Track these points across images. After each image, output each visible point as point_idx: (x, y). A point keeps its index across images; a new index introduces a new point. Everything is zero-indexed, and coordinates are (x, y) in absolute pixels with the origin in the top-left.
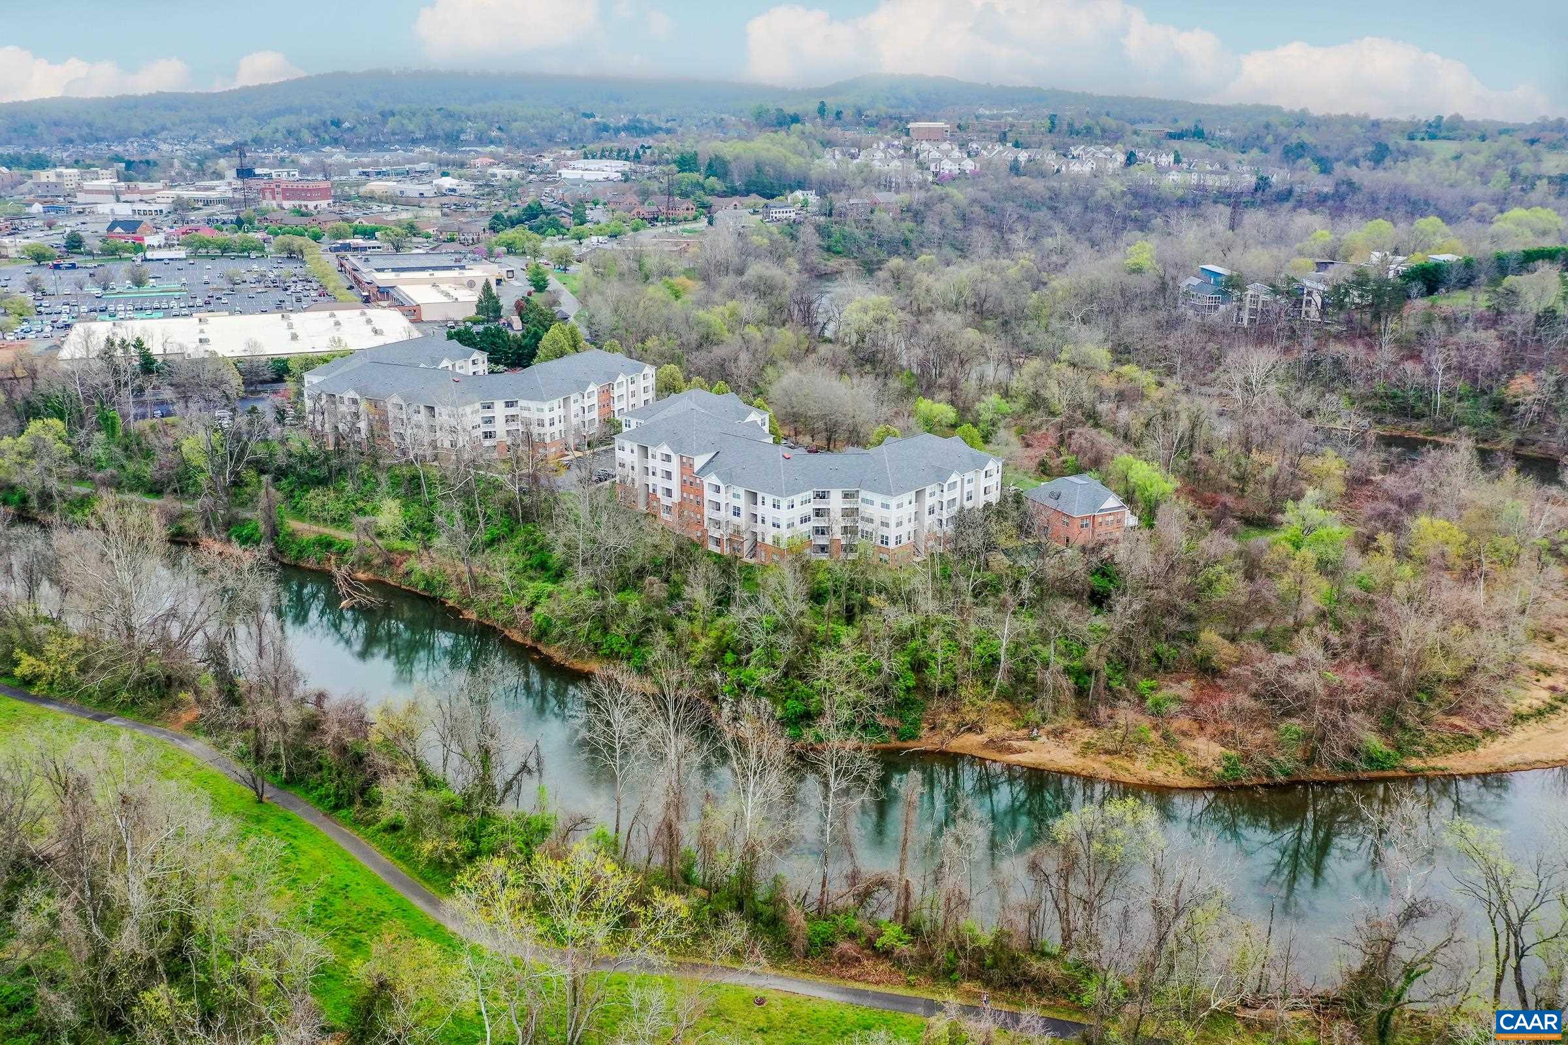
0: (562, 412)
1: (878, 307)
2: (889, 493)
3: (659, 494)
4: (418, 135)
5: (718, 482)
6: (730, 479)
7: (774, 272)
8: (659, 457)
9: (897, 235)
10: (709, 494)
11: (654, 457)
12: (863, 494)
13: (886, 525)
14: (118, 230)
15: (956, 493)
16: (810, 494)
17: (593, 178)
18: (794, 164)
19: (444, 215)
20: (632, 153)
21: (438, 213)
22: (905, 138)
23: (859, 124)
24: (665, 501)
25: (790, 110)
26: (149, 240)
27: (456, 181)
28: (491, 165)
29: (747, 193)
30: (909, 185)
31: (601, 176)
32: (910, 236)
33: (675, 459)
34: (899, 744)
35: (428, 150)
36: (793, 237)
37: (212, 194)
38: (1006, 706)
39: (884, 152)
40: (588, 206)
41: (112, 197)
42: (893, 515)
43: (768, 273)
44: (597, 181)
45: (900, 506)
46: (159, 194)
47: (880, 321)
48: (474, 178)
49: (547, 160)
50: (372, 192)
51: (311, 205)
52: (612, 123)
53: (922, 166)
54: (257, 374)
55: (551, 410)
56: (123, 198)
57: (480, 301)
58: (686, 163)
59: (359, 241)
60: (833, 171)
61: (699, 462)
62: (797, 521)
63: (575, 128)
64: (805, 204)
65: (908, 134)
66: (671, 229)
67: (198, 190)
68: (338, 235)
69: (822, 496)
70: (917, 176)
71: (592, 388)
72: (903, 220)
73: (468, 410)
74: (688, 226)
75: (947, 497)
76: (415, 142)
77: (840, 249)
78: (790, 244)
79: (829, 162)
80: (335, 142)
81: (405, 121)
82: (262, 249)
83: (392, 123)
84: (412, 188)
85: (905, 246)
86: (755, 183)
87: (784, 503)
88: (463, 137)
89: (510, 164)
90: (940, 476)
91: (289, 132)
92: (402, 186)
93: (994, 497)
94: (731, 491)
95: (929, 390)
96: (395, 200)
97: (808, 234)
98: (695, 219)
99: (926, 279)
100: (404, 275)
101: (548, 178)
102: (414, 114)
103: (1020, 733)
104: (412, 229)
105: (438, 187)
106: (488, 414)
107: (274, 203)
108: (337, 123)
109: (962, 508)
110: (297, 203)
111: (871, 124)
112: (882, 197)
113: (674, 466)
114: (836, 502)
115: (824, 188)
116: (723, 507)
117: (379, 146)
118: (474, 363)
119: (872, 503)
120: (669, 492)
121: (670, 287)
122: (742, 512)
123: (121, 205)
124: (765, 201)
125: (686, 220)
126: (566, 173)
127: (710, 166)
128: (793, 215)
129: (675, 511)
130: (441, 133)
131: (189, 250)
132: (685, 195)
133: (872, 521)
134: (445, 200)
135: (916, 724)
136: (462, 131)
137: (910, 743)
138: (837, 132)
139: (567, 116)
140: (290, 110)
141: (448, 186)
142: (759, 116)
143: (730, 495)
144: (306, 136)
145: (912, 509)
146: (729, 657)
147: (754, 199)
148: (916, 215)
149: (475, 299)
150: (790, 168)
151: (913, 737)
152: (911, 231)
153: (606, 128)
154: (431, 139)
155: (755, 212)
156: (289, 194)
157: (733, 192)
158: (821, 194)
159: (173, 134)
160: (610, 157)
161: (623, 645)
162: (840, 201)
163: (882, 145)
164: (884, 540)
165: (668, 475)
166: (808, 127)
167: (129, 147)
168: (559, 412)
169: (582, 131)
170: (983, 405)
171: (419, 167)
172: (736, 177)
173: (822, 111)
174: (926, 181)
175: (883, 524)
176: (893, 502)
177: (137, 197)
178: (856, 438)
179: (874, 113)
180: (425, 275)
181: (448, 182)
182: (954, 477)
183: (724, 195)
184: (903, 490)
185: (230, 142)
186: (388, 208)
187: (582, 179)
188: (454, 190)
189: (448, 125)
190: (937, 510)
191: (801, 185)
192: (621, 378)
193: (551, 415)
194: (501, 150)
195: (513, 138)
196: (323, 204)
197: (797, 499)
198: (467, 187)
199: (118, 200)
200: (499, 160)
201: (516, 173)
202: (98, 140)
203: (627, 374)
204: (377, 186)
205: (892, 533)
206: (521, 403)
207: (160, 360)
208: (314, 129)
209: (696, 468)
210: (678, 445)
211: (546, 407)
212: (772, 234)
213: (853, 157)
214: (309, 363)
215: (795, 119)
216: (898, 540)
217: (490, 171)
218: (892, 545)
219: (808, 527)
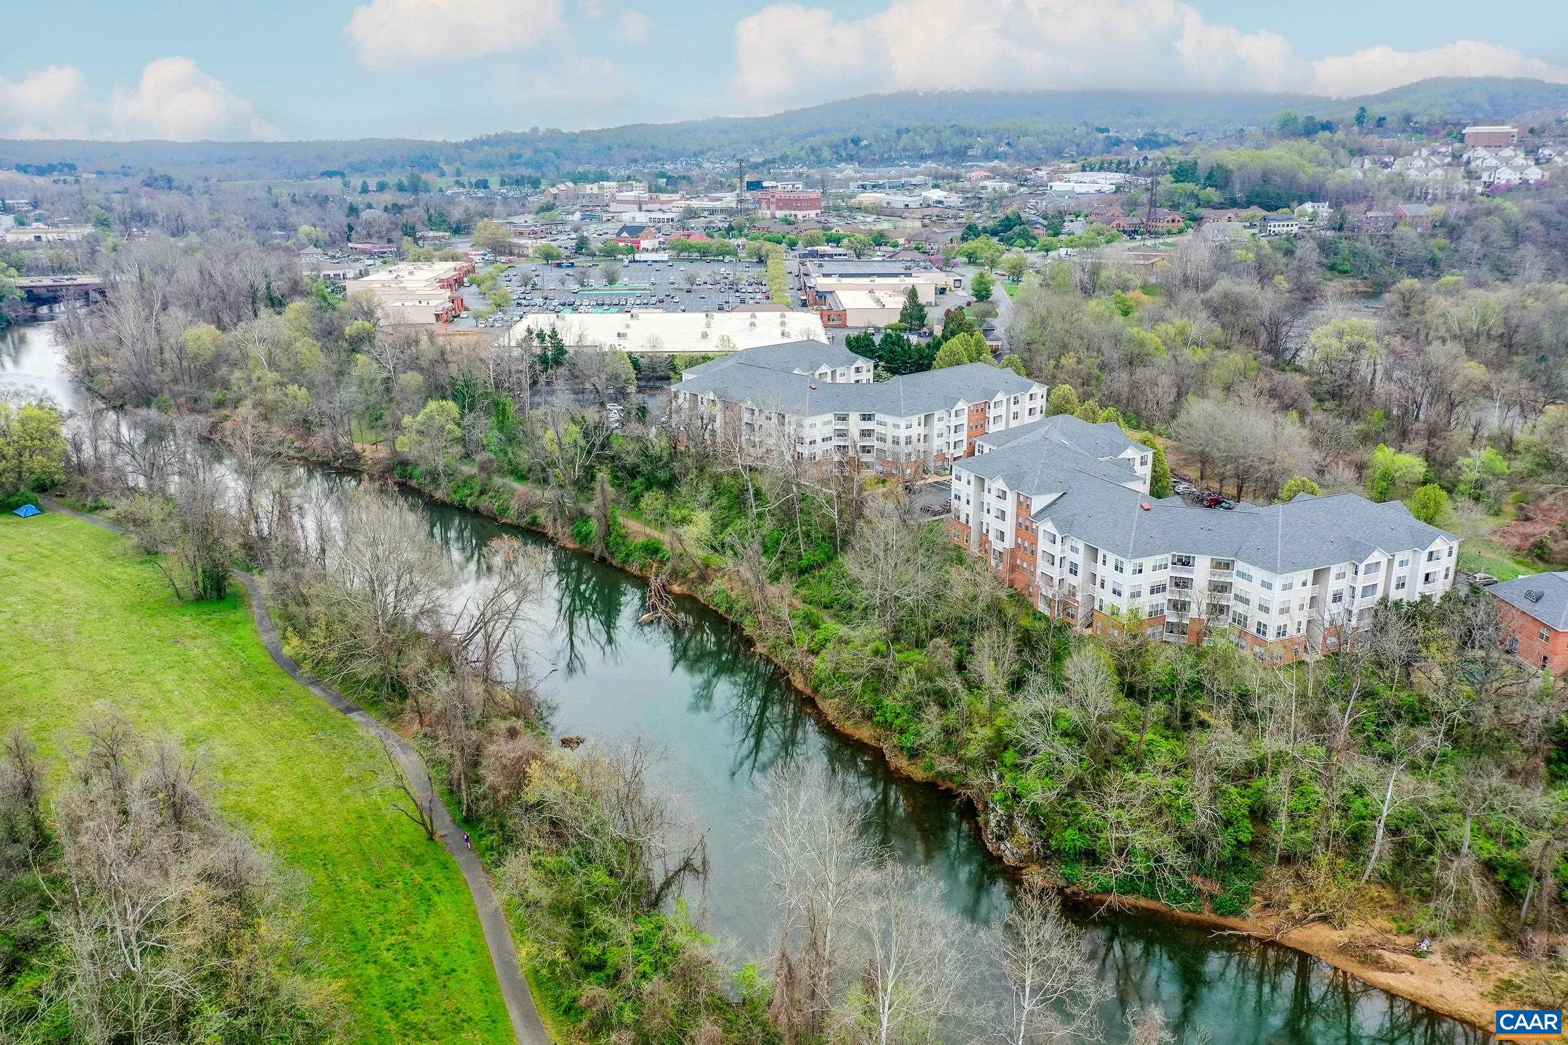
0: (922, 430)
1: (1362, 331)
2: (1272, 569)
3: (991, 537)
4: (928, 151)
5: (1054, 531)
6: (1067, 528)
7: (1247, 288)
8: (994, 492)
9: (1423, 253)
10: (1043, 545)
11: (989, 491)
12: (1240, 565)
13: (1266, 610)
14: (625, 234)
15: (1379, 578)
16: (1167, 558)
17: (1084, 190)
18: (1308, 172)
19: (925, 226)
20: (1132, 165)
21: (918, 224)
22: (1457, 145)
23: (1404, 131)
24: (998, 546)
25: (1322, 117)
26: (644, 244)
27: (945, 193)
28: (988, 178)
29: (1248, 204)
30: (1450, 196)
31: (1092, 189)
32: (1440, 255)
33: (1012, 497)
34: (1213, 918)
35: (934, 165)
36: (1289, 253)
37: (718, 204)
38: (1388, 895)
39: (1426, 160)
40: (1067, 218)
41: (636, 207)
42: (1276, 598)
43: (1237, 289)
44: (1087, 193)
45: (1287, 587)
46: (675, 204)
47: (1356, 348)
48: (964, 191)
49: (1042, 173)
50: (860, 203)
51: (800, 214)
52: (1125, 136)
53: (1471, 175)
54: (654, 370)
55: (909, 427)
56: (644, 207)
57: (905, 308)
58: (1183, 173)
59: (827, 249)
60: (1355, 182)
61: (1038, 503)
62: (1145, 591)
63: (1084, 142)
64: (1313, 217)
65: (1462, 141)
66: (1149, 243)
67: (711, 200)
68: (811, 242)
69: (1186, 562)
70: (1463, 186)
71: (961, 405)
72: (1434, 236)
73: (819, 420)
74: (1169, 240)
75: (1361, 581)
76: (923, 158)
77: (1347, 267)
78: (1282, 260)
79: (1355, 172)
80: (851, 159)
81: (917, 138)
82: (736, 254)
83: (905, 138)
84: (898, 200)
85: (1431, 267)
86: (1258, 196)
87: (1128, 567)
88: (970, 153)
89: (1005, 177)
90: (1356, 553)
91: (813, 150)
92: (890, 198)
93: (1439, 588)
94: (1068, 543)
95: (1402, 437)
96: (879, 211)
97: (1307, 250)
98: (1181, 232)
99: (1441, 303)
100: (845, 280)
101: (1039, 190)
102: (927, 130)
103: (1402, 941)
104: (880, 240)
105: (925, 199)
106: (841, 426)
107: (768, 212)
108: (856, 142)
109: (1384, 600)
110: (787, 212)
111: (1419, 131)
112: (1409, 209)
113: (1010, 505)
114: (1201, 572)
115: (1338, 200)
116: (1057, 562)
117: (888, 161)
118: (858, 370)
119: (1250, 579)
120: (1002, 536)
121: (1123, 302)
122: (1080, 571)
123: (643, 214)
124: (1265, 213)
125: (1169, 233)
126: (1058, 186)
127: (1210, 177)
128: (1295, 229)
129: (1006, 558)
130: (949, 149)
131: (674, 253)
132: (1175, 207)
133: (1247, 602)
134: (928, 211)
135: (1243, 897)
136: (971, 147)
137: (1232, 921)
138: (1373, 140)
139: (1081, 130)
140: (822, 131)
141: (935, 198)
142: (1285, 124)
143: (1067, 547)
144: (826, 153)
145: (1308, 592)
146: (1010, 757)
147: (1257, 212)
148: (1453, 232)
149: (901, 306)
150: (1304, 178)
151: (1235, 912)
152: (1442, 249)
153: (1118, 142)
154: (939, 154)
155: (1252, 226)
156: (783, 204)
157: (1233, 204)
158: (1336, 205)
159: (717, 154)
160: (1110, 170)
161: (898, 715)
162: (1355, 213)
163: (1425, 152)
164: (1261, 628)
165: (1002, 515)
166: (1340, 135)
167: (679, 166)
168: (917, 431)
169: (1091, 146)
170: (1467, 461)
171: (914, 181)
172: (1238, 186)
173: (1360, 119)
174: (1472, 193)
175: (1261, 607)
176: (1278, 581)
177: (658, 206)
178: (1270, 491)
179: (1426, 119)
180: (866, 281)
181: (935, 194)
182: (1376, 556)
183: (1221, 206)
184: (1295, 567)
185: (760, 160)
186: (870, 219)
187: (1073, 191)
188: (940, 202)
189: (957, 142)
190: (1346, 597)
191: (1314, 196)
192: (1000, 397)
193: (909, 432)
194: (1004, 165)
195: (1019, 153)
196: (812, 214)
197: (1148, 563)
198: (955, 199)
199: (640, 209)
200: (994, 174)
201: (1006, 186)
202: (657, 160)
203: (1008, 392)
204: (868, 198)
205: (1273, 621)
206: (878, 417)
207: (571, 351)
208: (835, 148)
209: (1034, 510)
210: (1015, 480)
211: (903, 423)
212: (1260, 248)
213: (1386, 165)
214: (694, 361)
215: (1328, 127)
216: (1281, 632)
217: (982, 184)
218: (1271, 636)
219: (1161, 599)
